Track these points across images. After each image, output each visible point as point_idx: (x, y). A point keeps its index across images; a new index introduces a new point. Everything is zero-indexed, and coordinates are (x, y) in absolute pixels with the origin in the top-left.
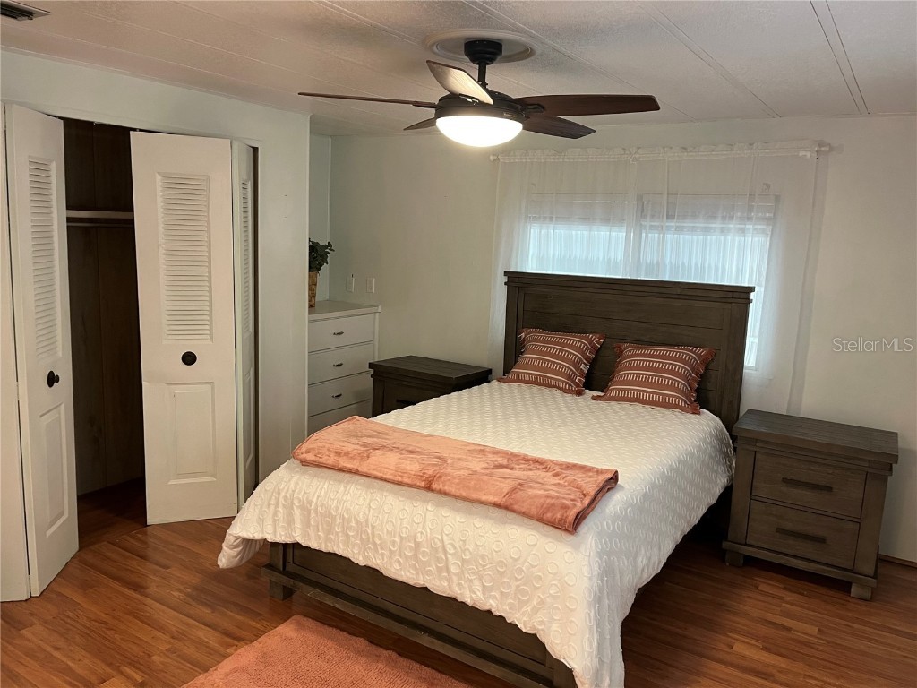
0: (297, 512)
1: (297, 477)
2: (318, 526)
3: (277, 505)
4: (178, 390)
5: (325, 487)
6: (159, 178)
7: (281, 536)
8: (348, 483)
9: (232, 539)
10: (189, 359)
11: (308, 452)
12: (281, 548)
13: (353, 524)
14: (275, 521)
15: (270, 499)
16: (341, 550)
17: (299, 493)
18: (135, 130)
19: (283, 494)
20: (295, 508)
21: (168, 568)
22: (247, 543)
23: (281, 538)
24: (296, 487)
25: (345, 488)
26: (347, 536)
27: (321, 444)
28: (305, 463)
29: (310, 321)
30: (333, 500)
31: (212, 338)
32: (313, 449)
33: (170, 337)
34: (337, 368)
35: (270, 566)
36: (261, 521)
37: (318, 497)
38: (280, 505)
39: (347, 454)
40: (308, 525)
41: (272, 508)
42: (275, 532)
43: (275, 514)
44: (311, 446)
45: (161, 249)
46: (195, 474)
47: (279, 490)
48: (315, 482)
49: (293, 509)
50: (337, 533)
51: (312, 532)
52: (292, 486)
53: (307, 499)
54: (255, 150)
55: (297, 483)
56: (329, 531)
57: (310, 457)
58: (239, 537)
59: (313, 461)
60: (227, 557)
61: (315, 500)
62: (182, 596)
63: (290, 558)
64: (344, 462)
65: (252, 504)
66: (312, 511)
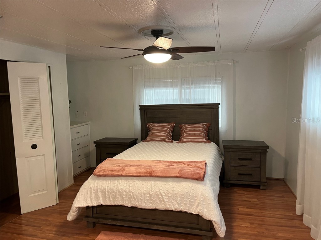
0: (100, 194)
1: (96, 181)
2: (109, 197)
3: (91, 193)
4: (30, 159)
5: (110, 183)
6: (19, 79)
7: (95, 203)
8: (118, 180)
9: (75, 209)
10: (34, 147)
11: (99, 172)
12: (91, 209)
13: (124, 193)
14: (91, 199)
15: (88, 191)
16: (121, 203)
17: (99, 187)
18: (9, 61)
19: (93, 189)
20: (99, 192)
21: (40, 227)
22: (79, 208)
24: (97, 185)
25: (118, 182)
26: (123, 198)
27: (104, 169)
28: (99, 176)
30: (114, 186)
31: (43, 138)
32: (101, 171)
33: (26, 139)
34: (78, 145)
35: (87, 217)
36: (85, 200)
37: (108, 187)
38: (92, 192)
39: (115, 170)
40: (105, 197)
41: (89, 194)
42: (92, 203)
43: (91, 196)
44: (100, 170)
45: (21, 106)
46: (39, 191)
47: (91, 187)
48: (105, 182)
49: (98, 193)
50: (118, 198)
51: (107, 199)
52: (96, 185)
53: (103, 188)
54: (49, 67)
55: (97, 184)
56: (114, 197)
57: (101, 173)
58: (77, 208)
59: (103, 175)
60: (71, 217)
61: (107, 188)
63: (95, 212)
64: (115, 173)
65: (80, 194)
66: (106, 192)
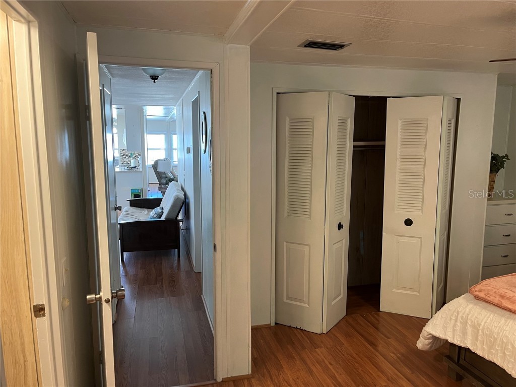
0: (469, 330)
1: (471, 306)
2: (483, 341)
3: (456, 321)
4: (401, 239)
5: (491, 317)
6: (400, 122)
7: (457, 341)
8: (508, 318)
9: (426, 334)
10: (408, 222)
11: (480, 291)
12: (457, 348)
13: (510, 347)
14: (454, 331)
15: (452, 315)
16: (499, 362)
17: (471, 317)
18: (389, 97)
19: (460, 315)
20: (468, 326)
22: (435, 339)
23: (457, 342)
24: (470, 312)
25: (506, 321)
26: (504, 354)
27: (490, 288)
28: (477, 298)
29: (488, 205)
30: (496, 327)
31: (422, 212)
32: (484, 290)
33: (399, 209)
34: (507, 237)
35: (449, 357)
36: (445, 328)
37: (485, 322)
38: (458, 321)
39: (508, 299)
40: (477, 339)
41: (453, 322)
42: (453, 338)
43: (455, 326)
44: (483, 288)
45: (398, 160)
47: (458, 311)
48: (484, 312)
49: (467, 326)
50: (497, 350)
51: (478, 344)
52: (467, 310)
53: (478, 321)
54: (459, 100)
55: (471, 310)
56: (491, 347)
57: (481, 295)
58: (431, 334)
59: (483, 298)
60: (422, 343)
61: (483, 324)
62: (395, 357)
63: (462, 356)
64: (506, 303)
65: (440, 316)
66: (480, 331)
